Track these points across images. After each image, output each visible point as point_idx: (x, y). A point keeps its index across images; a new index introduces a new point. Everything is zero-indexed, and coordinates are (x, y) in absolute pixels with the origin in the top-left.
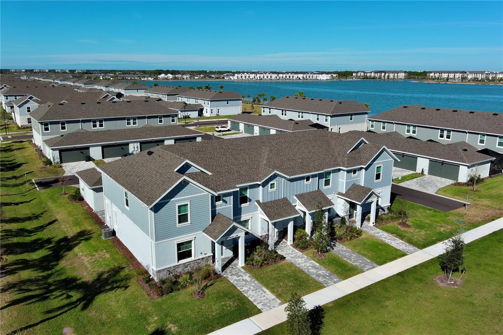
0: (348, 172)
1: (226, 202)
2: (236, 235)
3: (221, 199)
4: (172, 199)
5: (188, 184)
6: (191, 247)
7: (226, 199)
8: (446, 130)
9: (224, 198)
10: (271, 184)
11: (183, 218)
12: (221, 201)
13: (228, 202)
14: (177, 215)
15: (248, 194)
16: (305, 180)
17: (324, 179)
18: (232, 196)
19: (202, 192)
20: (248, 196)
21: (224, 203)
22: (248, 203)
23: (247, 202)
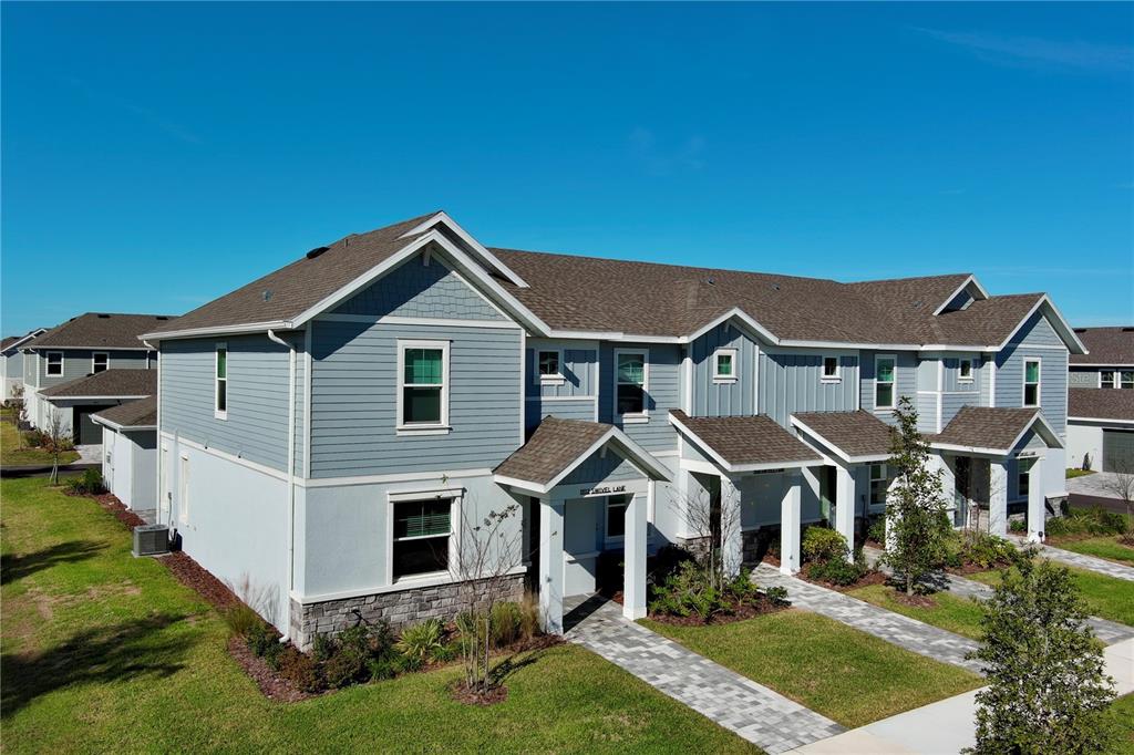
0: (950, 361)
1: (576, 382)
2: (620, 484)
3: (560, 366)
4: (385, 319)
5: (447, 273)
6: (446, 526)
7: (579, 369)
8: (1117, 369)
9: (570, 366)
10: (721, 358)
11: (420, 404)
12: (560, 375)
13: (584, 383)
14: (401, 384)
15: (647, 377)
16: (823, 368)
17: (875, 381)
18: (597, 364)
19: (495, 317)
20: (645, 388)
21: (570, 383)
22: (645, 412)
23: (640, 411)
